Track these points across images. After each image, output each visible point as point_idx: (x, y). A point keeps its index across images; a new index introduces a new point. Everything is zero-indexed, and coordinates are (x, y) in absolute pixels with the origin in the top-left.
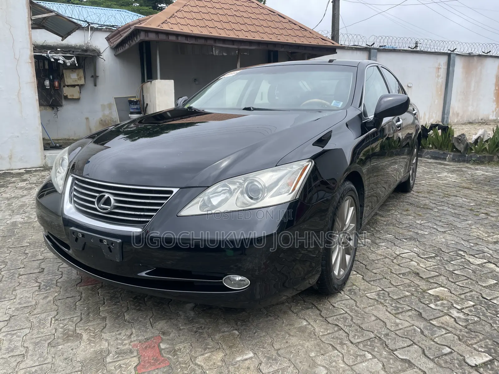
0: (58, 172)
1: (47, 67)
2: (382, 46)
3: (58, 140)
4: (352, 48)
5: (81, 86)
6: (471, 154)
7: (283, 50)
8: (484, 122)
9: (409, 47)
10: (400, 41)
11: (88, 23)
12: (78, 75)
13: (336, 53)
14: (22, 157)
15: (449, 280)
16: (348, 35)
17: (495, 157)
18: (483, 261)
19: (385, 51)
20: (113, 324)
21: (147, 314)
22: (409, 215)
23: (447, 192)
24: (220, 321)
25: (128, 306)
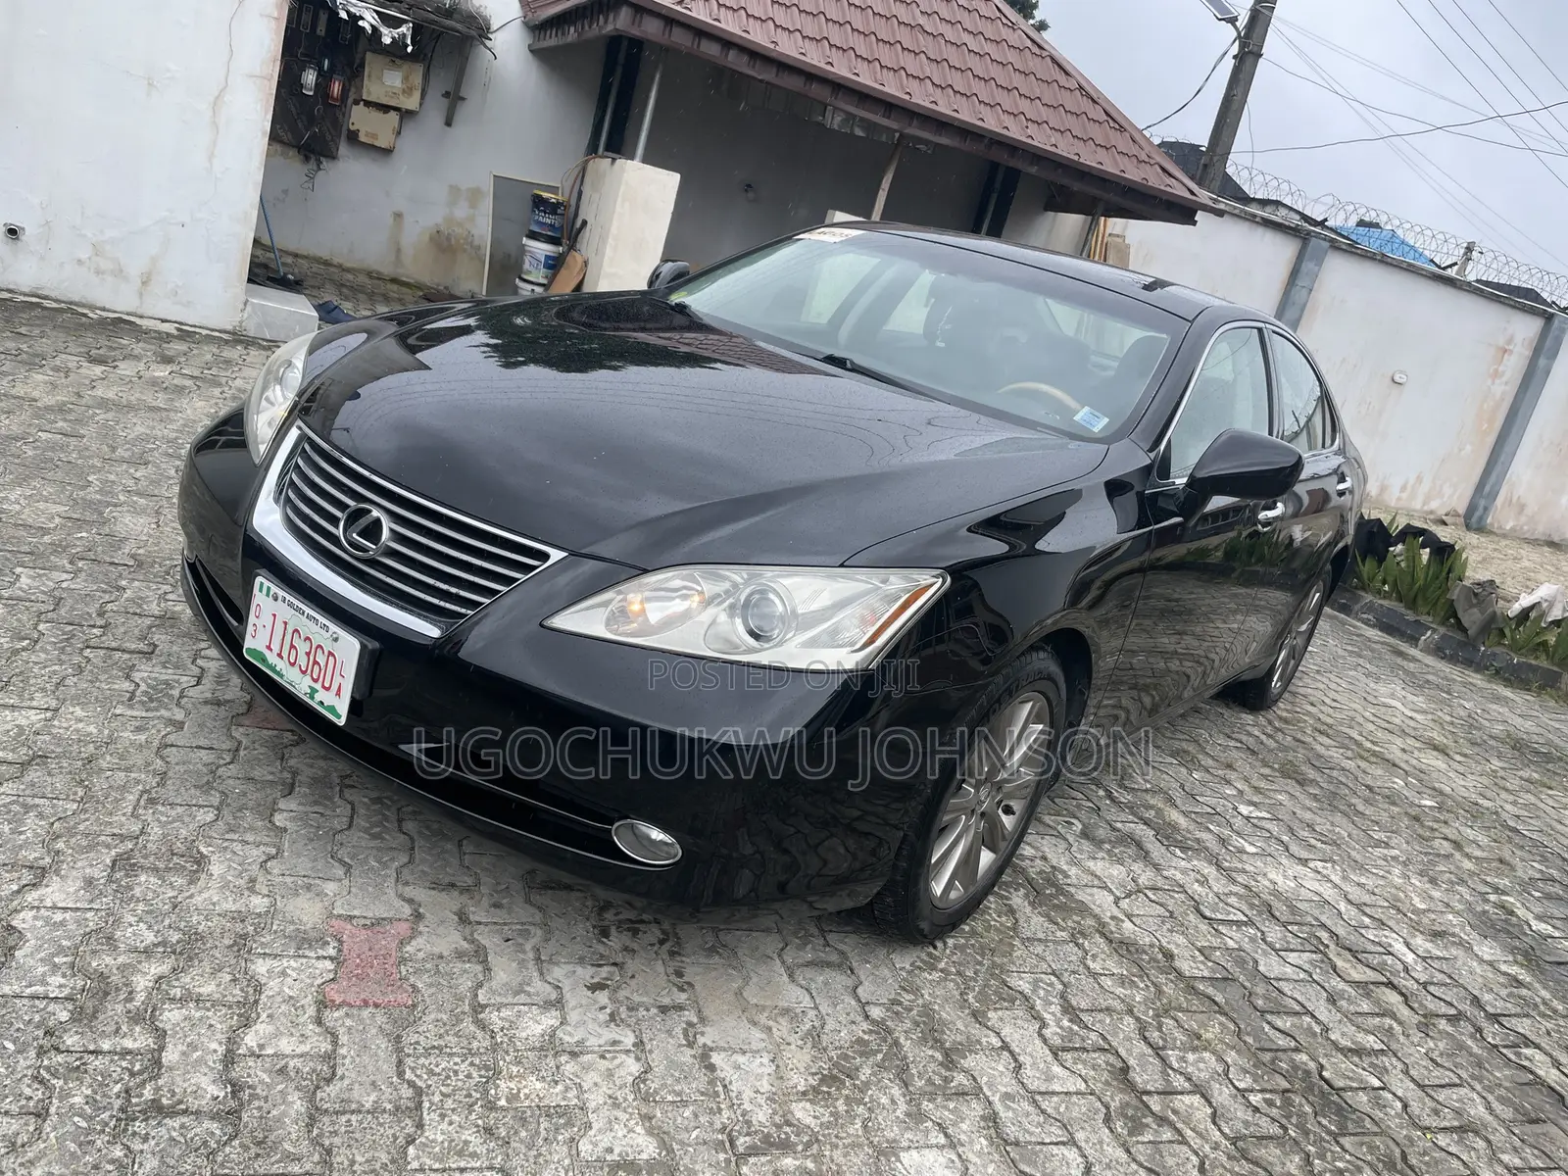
0: (268, 399)
1: (321, 30)
3: (296, 256)
4: (1255, 215)
5: (406, 115)
6: (1498, 650)
7: (1033, 170)
9: (1432, 261)
12: (406, 79)
13: (1194, 223)
14: (178, 287)
18: (1372, 975)
19: (1352, 252)
20: (299, 855)
21: (395, 854)
22: (1228, 782)
23: (1373, 742)
24: (583, 929)
25: (352, 817)
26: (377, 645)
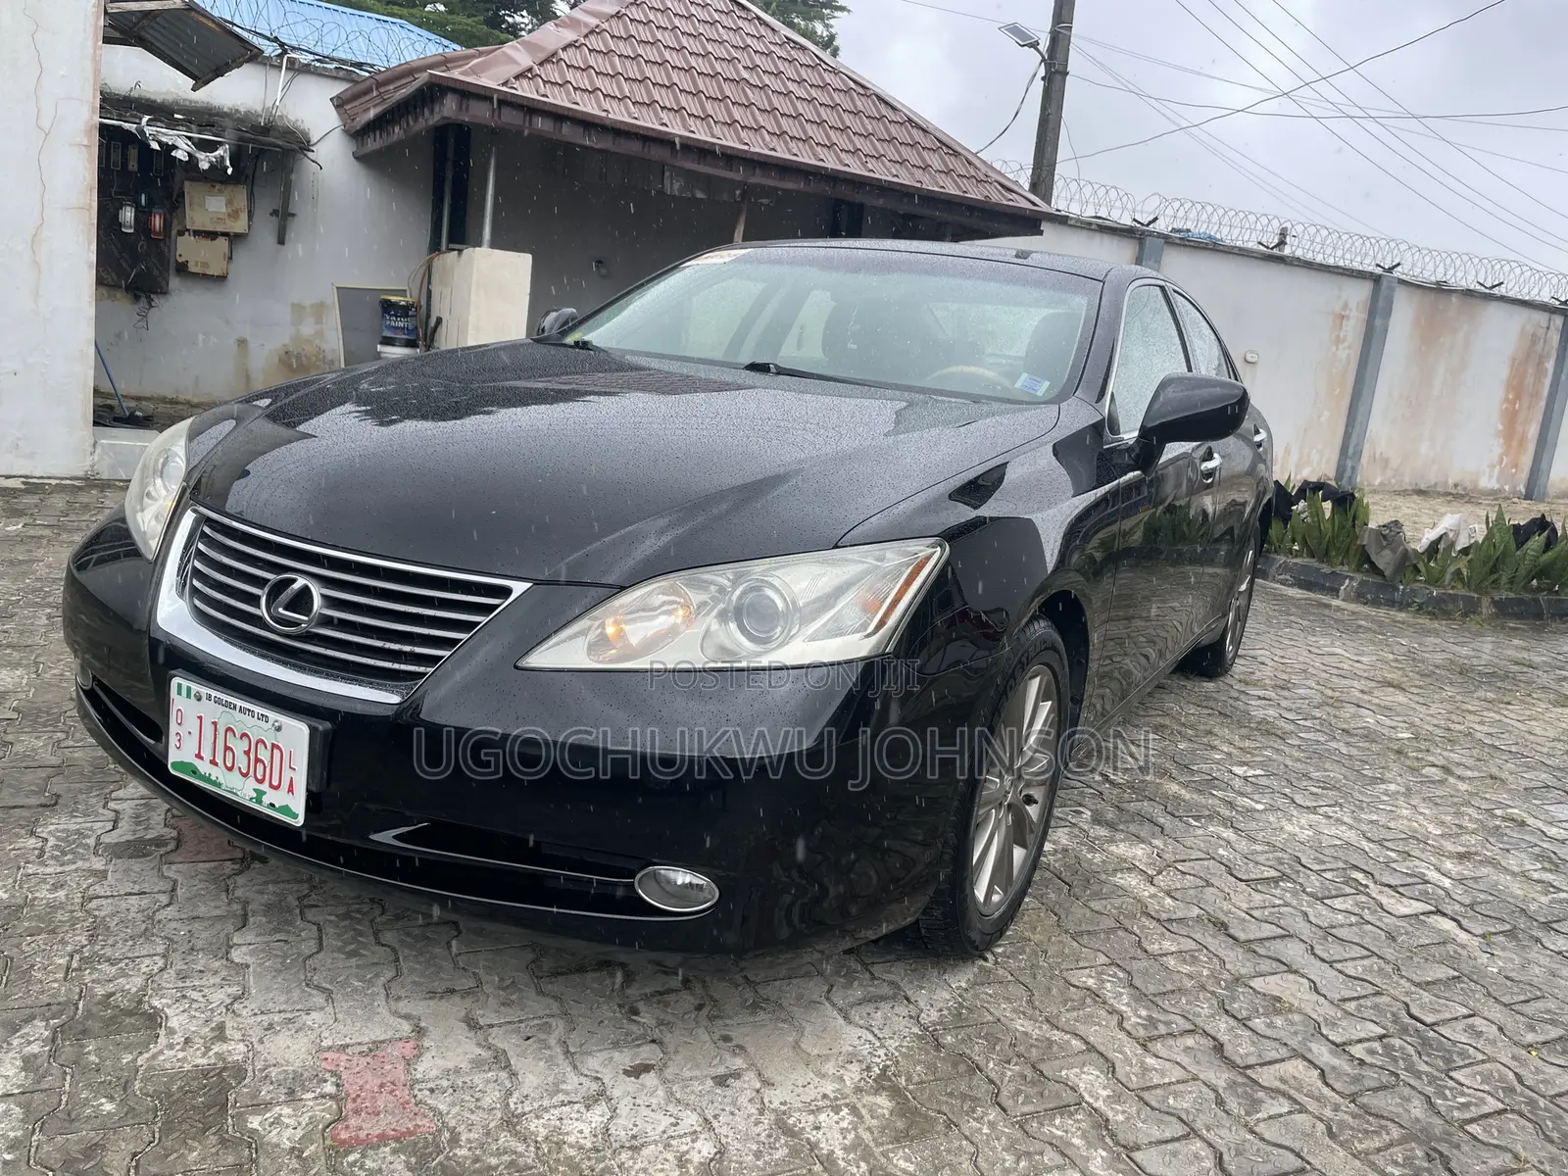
0: (148, 495)
1: (133, 166)
2: (1179, 231)
3: (138, 399)
4: (1090, 224)
5: (235, 238)
6: (1416, 586)
7: (879, 202)
8: (1461, 495)
9: (1260, 243)
10: (1236, 222)
11: (282, 45)
12: (229, 203)
13: (1041, 233)
14: (19, 439)
15: (1314, 954)
16: (1082, 183)
17: (1486, 602)
18: (1420, 907)
19: (1185, 246)
20: (268, 989)
21: (378, 969)
22: (1213, 748)
23: (1333, 689)
24: (608, 1011)
25: (321, 939)
26: (328, 725)
